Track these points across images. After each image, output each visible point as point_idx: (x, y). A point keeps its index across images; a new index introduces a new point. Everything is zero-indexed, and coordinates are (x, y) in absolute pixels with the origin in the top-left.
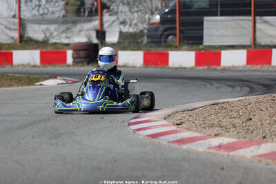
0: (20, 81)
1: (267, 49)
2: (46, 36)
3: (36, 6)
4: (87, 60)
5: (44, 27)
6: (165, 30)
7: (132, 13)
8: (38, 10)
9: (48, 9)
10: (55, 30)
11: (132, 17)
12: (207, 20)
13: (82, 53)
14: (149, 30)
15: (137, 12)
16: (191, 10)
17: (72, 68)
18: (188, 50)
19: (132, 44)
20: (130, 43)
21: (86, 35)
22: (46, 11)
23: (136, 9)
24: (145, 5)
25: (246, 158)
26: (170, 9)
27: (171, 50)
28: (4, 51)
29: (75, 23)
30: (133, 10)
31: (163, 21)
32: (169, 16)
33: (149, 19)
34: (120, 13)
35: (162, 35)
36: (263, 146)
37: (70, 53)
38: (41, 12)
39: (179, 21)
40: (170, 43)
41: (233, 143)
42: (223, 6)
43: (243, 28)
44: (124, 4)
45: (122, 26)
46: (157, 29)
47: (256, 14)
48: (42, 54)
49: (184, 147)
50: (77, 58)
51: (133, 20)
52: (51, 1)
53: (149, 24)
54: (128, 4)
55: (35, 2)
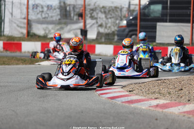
0: (25, 61)
2: (45, 33)
3: (40, 12)
5: (44, 26)
6: (130, 31)
7: (107, 19)
8: (41, 15)
9: (48, 14)
10: (52, 29)
11: (107, 22)
12: (159, 25)
14: (118, 31)
15: (110, 18)
16: (148, 18)
20: (105, 39)
21: (74, 33)
22: (47, 15)
24: (117, 13)
25: (175, 114)
26: (134, 16)
28: (16, 42)
29: (66, 24)
30: (109, 16)
31: (128, 25)
32: (133, 22)
33: (119, 23)
34: (99, 19)
35: (127, 35)
36: (187, 106)
38: (44, 16)
39: (140, 25)
41: (167, 103)
42: (171, 15)
43: (185, 31)
44: (102, 12)
45: (100, 28)
46: (124, 30)
48: (42, 45)
49: (133, 105)
51: (107, 24)
52: (51, 9)
53: (119, 27)
54: (105, 12)
55: (40, 9)
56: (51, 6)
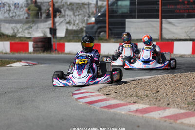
1: (170, 42)
2: (14, 32)
3: (7, 10)
4: (43, 49)
5: (13, 25)
6: (98, 28)
7: (75, 16)
8: (9, 13)
9: (15, 13)
10: (20, 27)
11: (75, 19)
12: (128, 22)
13: (40, 44)
14: (87, 28)
15: (79, 15)
16: (116, 14)
17: (32, 54)
18: (114, 42)
19: (75, 38)
20: (73, 37)
21: (42, 31)
22: (14, 14)
23: (77, 13)
24: (84, 10)
26: (102, 13)
27: (103, 42)
29: (33, 22)
30: (76, 14)
31: (97, 22)
32: (101, 18)
33: (87, 20)
34: (66, 16)
35: (96, 31)
37: (31, 44)
38: (11, 15)
39: (108, 21)
40: (102, 37)
42: (139, 11)
43: (154, 27)
44: (69, 10)
45: (68, 25)
46: (92, 27)
47: (163, 17)
48: (11, 44)
50: (36, 48)
51: (75, 21)
52: (18, 7)
53: (87, 24)
54: (72, 9)
55: (7, 8)
56: (18, 4)
